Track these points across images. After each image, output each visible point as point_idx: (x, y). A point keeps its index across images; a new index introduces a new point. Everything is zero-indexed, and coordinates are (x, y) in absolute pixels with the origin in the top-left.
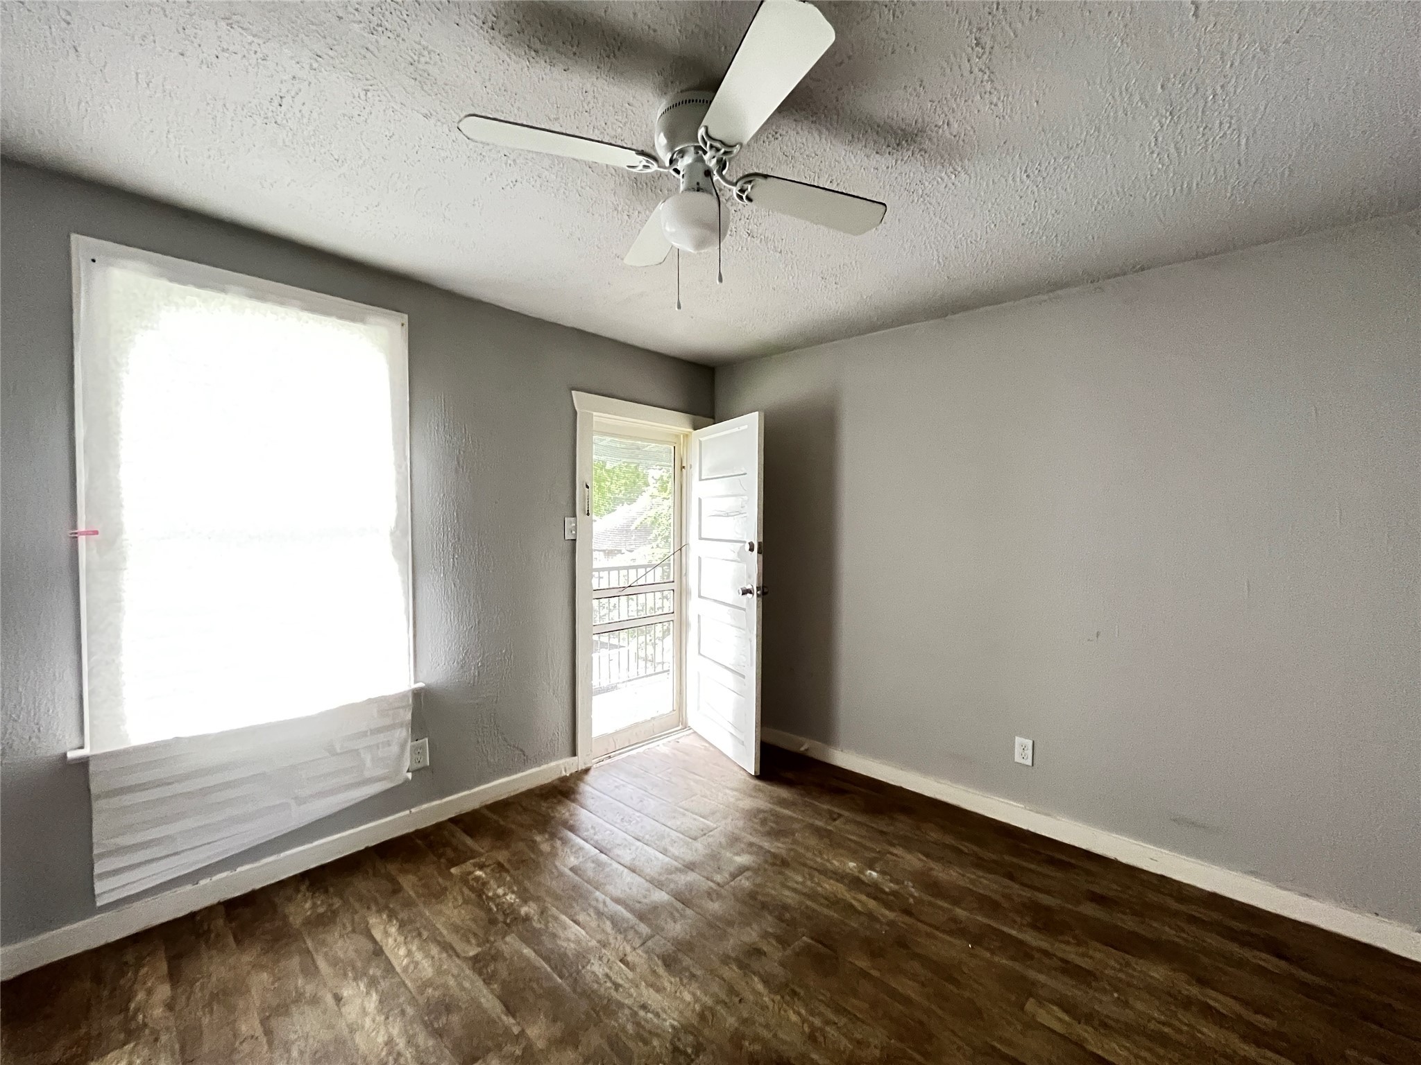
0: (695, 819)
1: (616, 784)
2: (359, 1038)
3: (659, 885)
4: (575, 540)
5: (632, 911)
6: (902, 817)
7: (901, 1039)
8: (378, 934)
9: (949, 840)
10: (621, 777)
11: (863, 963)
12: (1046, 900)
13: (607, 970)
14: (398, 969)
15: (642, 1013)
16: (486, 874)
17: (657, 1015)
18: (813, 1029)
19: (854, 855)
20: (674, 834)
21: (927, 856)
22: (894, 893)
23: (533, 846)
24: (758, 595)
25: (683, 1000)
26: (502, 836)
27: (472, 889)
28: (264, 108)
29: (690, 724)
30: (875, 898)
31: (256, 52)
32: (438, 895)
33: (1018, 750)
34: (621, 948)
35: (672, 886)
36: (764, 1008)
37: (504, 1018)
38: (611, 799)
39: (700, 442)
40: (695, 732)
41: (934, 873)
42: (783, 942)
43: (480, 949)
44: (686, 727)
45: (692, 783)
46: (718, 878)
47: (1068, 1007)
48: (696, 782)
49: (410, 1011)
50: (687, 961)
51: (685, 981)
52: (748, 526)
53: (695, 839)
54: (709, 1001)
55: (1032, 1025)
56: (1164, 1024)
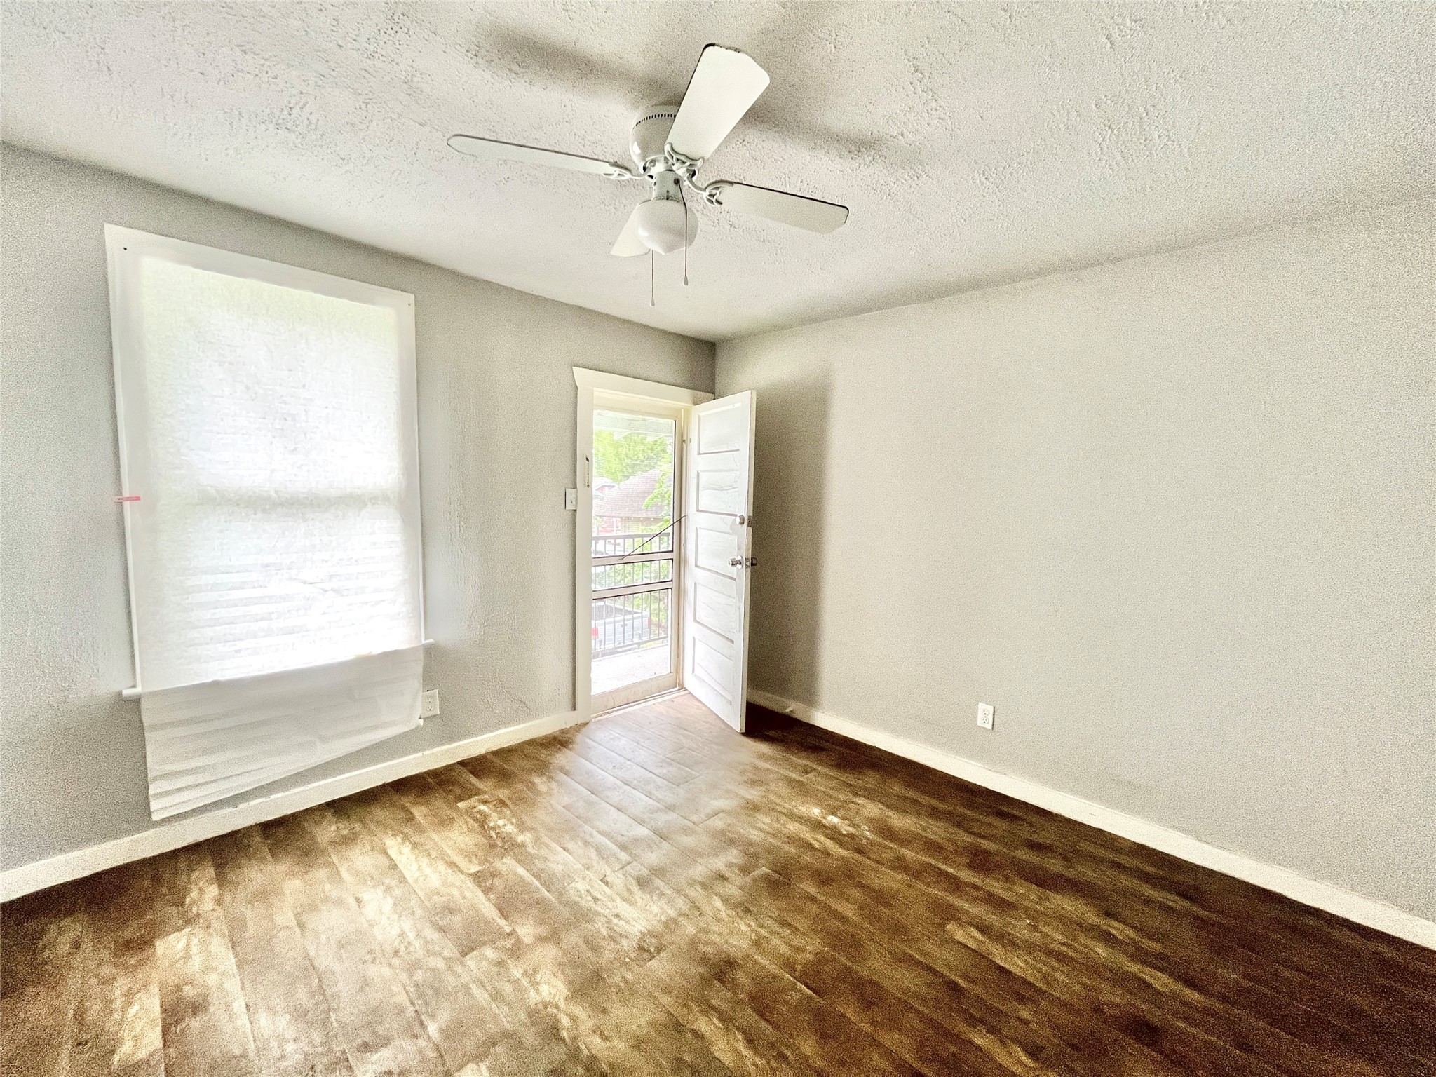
0: (679, 768)
1: (612, 736)
2: (376, 931)
3: (641, 822)
4: (575, 510)
5: (615, 842)
6: (871, 773)
7: (834, 947)
8: (392, 852)
9: (910, 793)
10: (617, 731)
11: (811, 889)
12: (984, 844)
13: (589, 887)
14: (410, 880)
15: (615, 921)
16: (489, 807)
17: (627, 922)
18: (760, 937)
19: (819, 803)
20: (659, 780)
21: (887, 806)
22: (851, 836)
23: (531, 787)
24: (747, 566)
25: (651, 913)
26: (504, 777)
27: (476, 820)
28: (276, 116)
29: (686, 685)
30: (832, 839)
31: (267, 72)
32: (445, 823)
33: (980, 715)
34: (603, 871)
35: (652, 823)
36: (719, 920)
37: (498, 920)
38: (605, 750)
39: (699, 417)
40: (690, 693)
41: (889, 820)
42: (744, 870)
43: (480, 868)
44: (682, 688)
45: (681, 738)
46: (695, 818)
47: (983, 929)
48: (685, 736)
49: (419, 912)
50: (658, 883)
51: (655, 898)
52: (740, 501)
53: (678, 785)
54: (672, 913)
55: (951, 941)
56: (1064, 945)
